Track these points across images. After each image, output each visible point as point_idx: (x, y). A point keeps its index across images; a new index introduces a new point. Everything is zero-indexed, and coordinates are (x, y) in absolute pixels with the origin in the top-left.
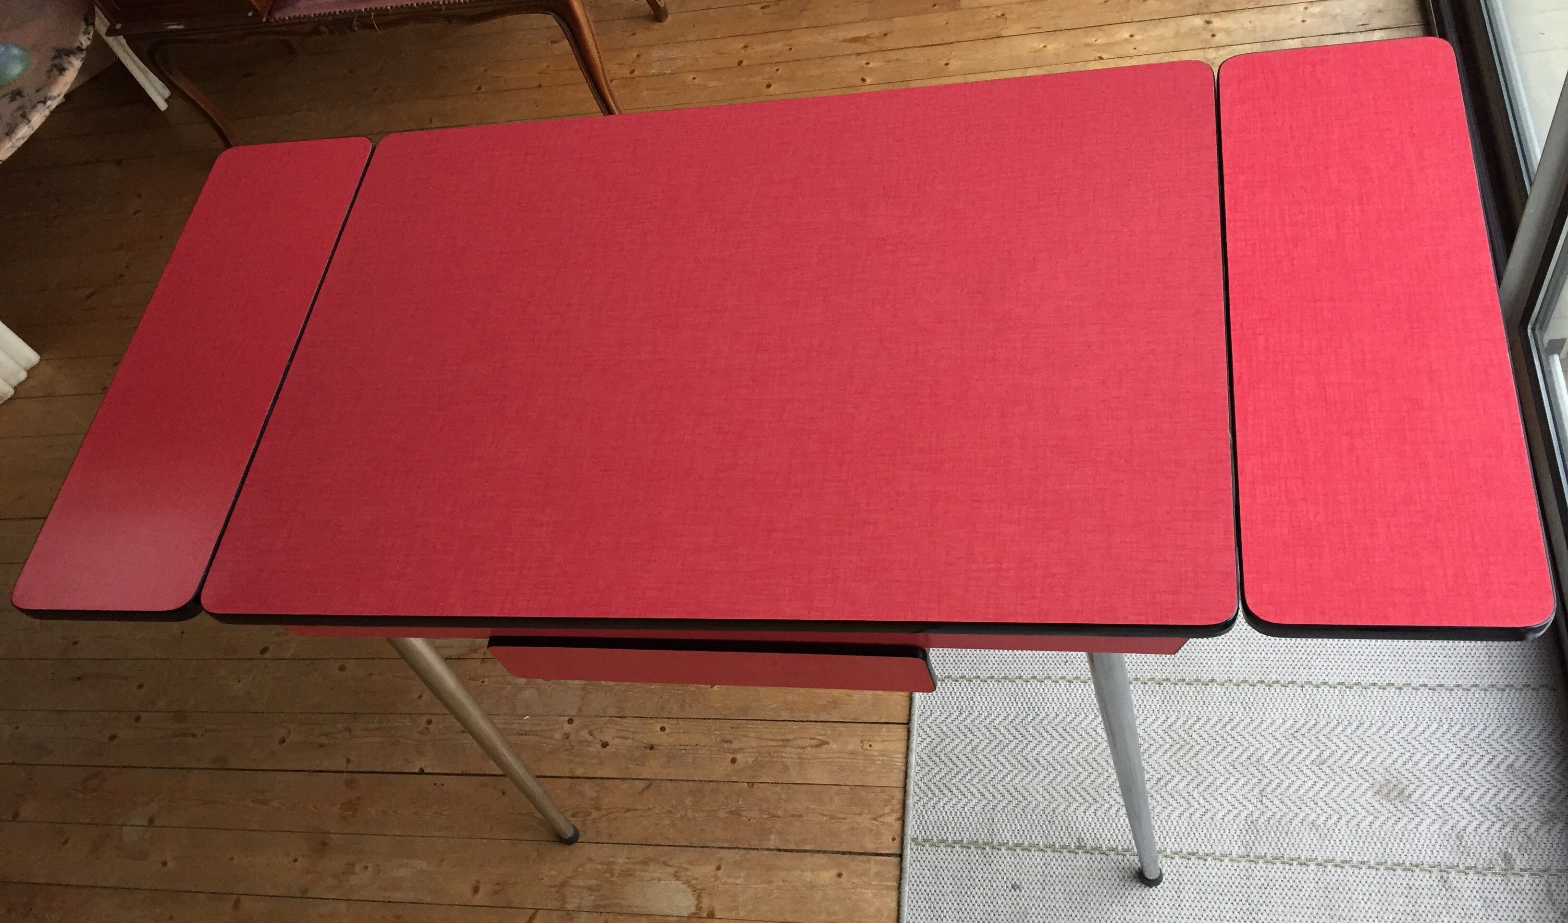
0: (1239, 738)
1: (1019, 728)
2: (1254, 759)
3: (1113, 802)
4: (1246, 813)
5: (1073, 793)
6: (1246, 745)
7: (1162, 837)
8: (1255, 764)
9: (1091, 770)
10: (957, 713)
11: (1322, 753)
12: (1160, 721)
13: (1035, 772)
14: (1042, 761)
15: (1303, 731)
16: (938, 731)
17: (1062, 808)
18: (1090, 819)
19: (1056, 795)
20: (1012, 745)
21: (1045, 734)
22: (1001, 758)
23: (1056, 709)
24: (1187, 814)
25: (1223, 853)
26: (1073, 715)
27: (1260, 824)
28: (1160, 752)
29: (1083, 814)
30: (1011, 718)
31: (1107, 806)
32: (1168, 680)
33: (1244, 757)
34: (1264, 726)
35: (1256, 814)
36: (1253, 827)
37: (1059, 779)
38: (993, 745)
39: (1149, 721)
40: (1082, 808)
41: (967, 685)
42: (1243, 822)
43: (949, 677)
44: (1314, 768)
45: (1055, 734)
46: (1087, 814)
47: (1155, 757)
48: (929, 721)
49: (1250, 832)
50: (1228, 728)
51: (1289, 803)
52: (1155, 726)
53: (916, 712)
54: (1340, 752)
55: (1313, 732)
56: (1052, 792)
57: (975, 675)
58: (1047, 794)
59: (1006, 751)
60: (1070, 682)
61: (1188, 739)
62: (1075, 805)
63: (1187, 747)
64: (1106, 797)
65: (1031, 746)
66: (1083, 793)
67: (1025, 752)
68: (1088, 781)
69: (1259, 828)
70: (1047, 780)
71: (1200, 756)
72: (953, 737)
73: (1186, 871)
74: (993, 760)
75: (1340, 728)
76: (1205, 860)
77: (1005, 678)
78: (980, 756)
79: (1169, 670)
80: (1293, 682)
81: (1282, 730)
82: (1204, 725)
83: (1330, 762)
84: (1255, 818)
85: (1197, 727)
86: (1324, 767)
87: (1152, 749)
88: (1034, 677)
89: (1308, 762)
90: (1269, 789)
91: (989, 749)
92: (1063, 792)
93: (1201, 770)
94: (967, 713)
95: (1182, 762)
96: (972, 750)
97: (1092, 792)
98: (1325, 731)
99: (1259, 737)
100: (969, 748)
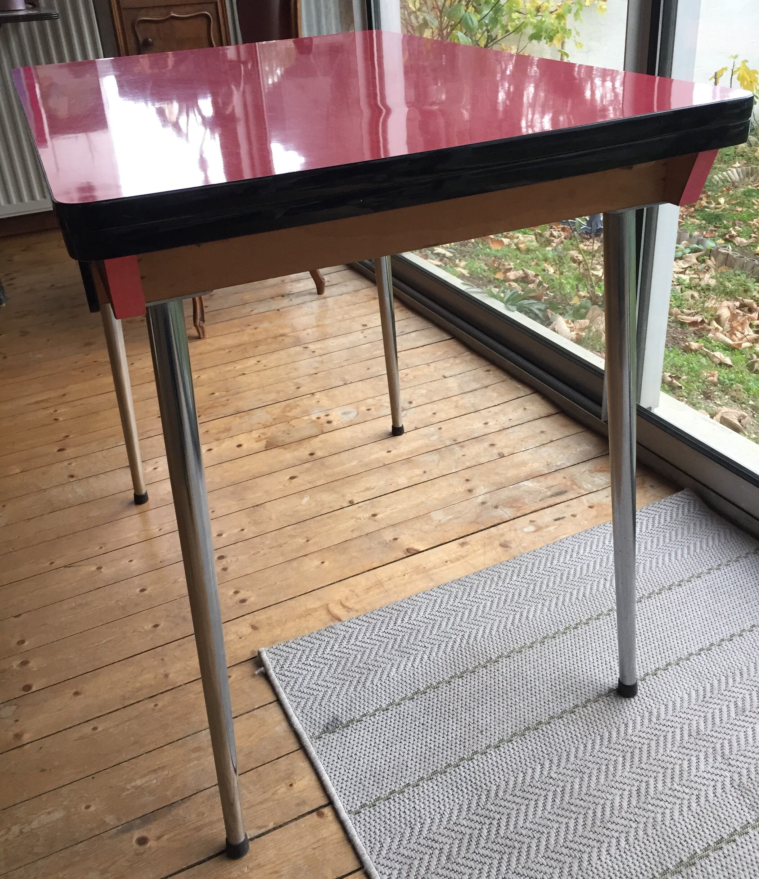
0: (669, 723)
1: (480, 811)
2: (694, 734)
3: (616, 835)
4: (728, 780)
5: (575, 846)
6: (679, 726)
7: (682, 841)
8: (699, 737)
9: (574, 816)
10: (409, 830)
11: (736, 704)
12: (598, 741)
13: (525, 846)
14: (524, 832)
15: (708, 694)
16: (400, 858)
17: (575, 868)
18: (610, 863)
19: (561, 858)
20: (485, 832)
21: (508, 805)
22: (482, 851)
23: (502, 777)
24: (685, 809)
25: (742, 825)
26: (522, 775)
27: (746, 784)
28: (620, 767)
29: (599, 862)
30: (465, 807)
31: (614, 841)
32: (577, 706)
33: (686, 737)
34: (678, 705)
35: (736, 777)
36: (744, 790)
37: (552, 841)
38: (465, 841)
39: (589, 746)
40: (595, 855)
41: (401, 797)
42: (733, 789)
43: (378, 799)
44: (743, 718)
45: (518, 800)
46: (603, 859)
47: (619, 773)
48: (384, 852)
49: (746, 796)
50: (654, 720)
51: (750, 754)
52: (597, 747)
53: (364, 851)
54: (748, 697)
55: (716, 692)
56: (555, 856)
57: (403, 784)
58: (552, 861)
59: (482, 843)
60: (498, 747)
61: (631, 744)
62: (585, 856)
63: (637, 751)
64: (607, 832)
65: (503, 823)
66: (584, 841)
67: (502, 832)
68: (580, 828)
69: (748, 788)
70: (542, 848)
71: (653, 754)
72: (419, 856)
73: (728, 860)
74: (477, 857)
75: (731, 680)
76: (734, 841)
77: (435, 773)
78: (459, 860)
79: (571, 698)
80: (669, 664)
81: (693, 701)
82: (634, 727)
83: (748, 707)
84: (738, 782)
85: (630, 731)
86: (747, 713)
87: (611, 768)
88: (462, 759)
89: (733, 715)
90: (727, 751)
91: (464, 849)
92: (565, 851)
93: (663, 764)
94: (419, 824)
95: (643, 765)
96: (448, 858)
97: (593, 836)
98: (723, 687)
99: (683, 716)
100: (444, 859)
